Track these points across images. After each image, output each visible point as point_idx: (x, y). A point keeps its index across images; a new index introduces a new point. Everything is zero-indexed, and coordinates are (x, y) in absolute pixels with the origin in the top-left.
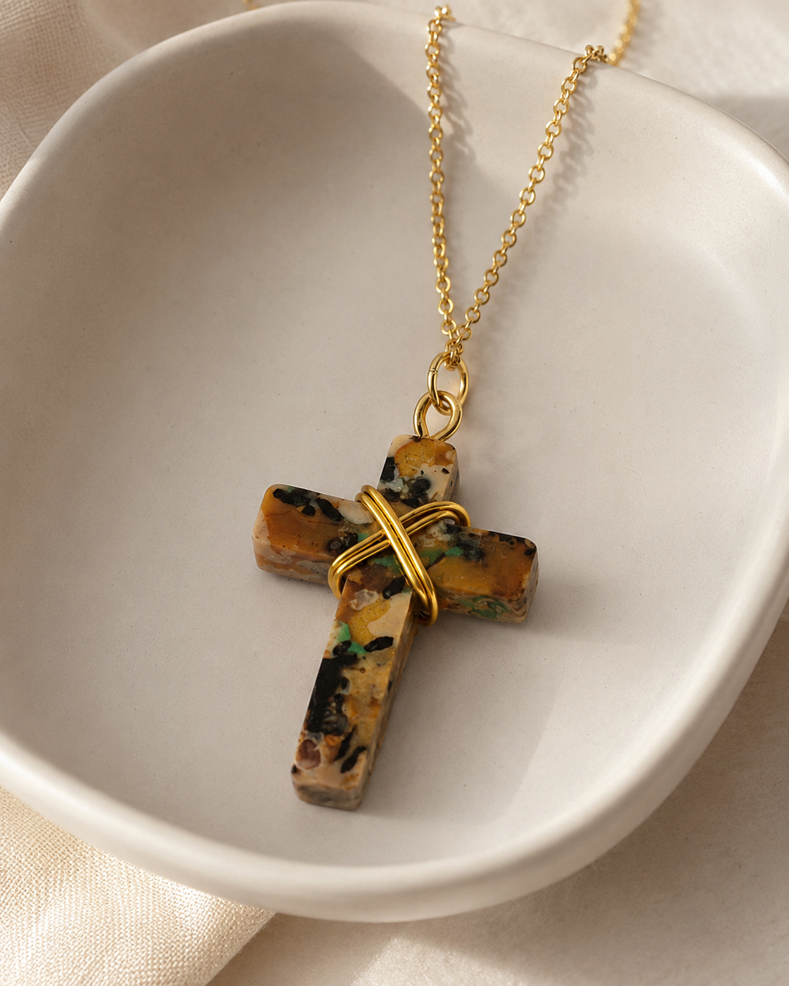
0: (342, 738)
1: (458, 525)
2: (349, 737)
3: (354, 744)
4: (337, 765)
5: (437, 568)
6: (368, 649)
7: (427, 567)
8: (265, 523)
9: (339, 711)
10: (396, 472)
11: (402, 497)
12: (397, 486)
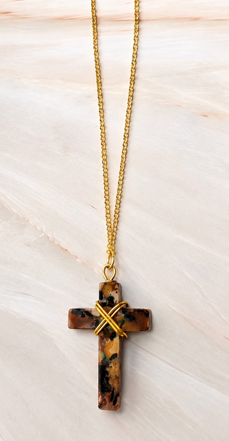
0: (111, 393)
1: (125, 310)
2: (113, 392)
3: (115, 394)
4: (112, 403)
5: (124, 326)
6: (110, 359)
7: (121, 327)
8: (72, 323)
9: (108, 383)
10: (103, 296)
11: (107, 304)
12: (104, 301)
